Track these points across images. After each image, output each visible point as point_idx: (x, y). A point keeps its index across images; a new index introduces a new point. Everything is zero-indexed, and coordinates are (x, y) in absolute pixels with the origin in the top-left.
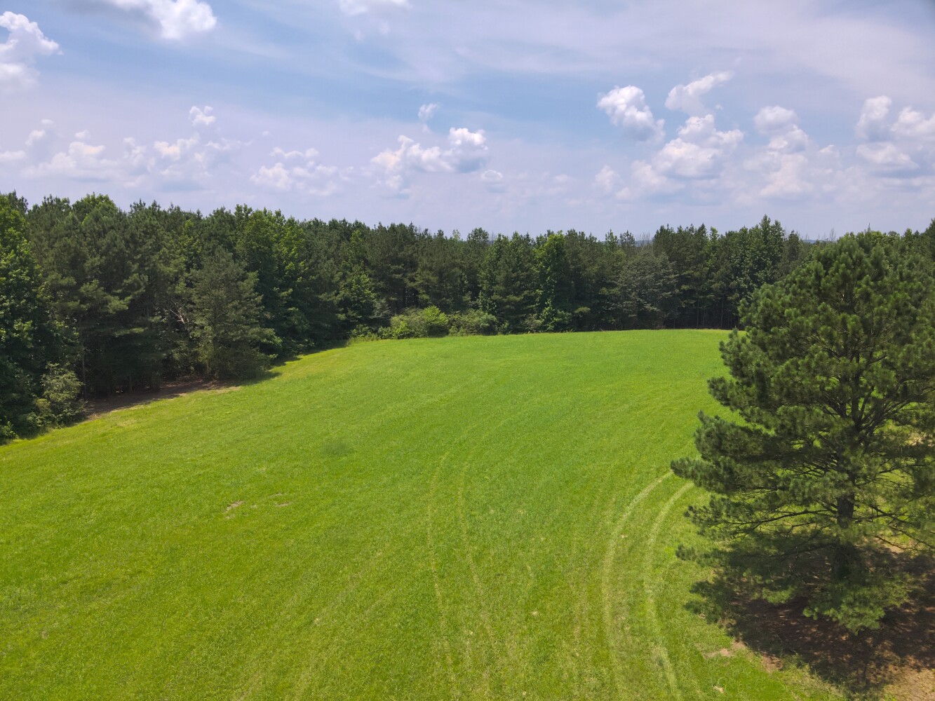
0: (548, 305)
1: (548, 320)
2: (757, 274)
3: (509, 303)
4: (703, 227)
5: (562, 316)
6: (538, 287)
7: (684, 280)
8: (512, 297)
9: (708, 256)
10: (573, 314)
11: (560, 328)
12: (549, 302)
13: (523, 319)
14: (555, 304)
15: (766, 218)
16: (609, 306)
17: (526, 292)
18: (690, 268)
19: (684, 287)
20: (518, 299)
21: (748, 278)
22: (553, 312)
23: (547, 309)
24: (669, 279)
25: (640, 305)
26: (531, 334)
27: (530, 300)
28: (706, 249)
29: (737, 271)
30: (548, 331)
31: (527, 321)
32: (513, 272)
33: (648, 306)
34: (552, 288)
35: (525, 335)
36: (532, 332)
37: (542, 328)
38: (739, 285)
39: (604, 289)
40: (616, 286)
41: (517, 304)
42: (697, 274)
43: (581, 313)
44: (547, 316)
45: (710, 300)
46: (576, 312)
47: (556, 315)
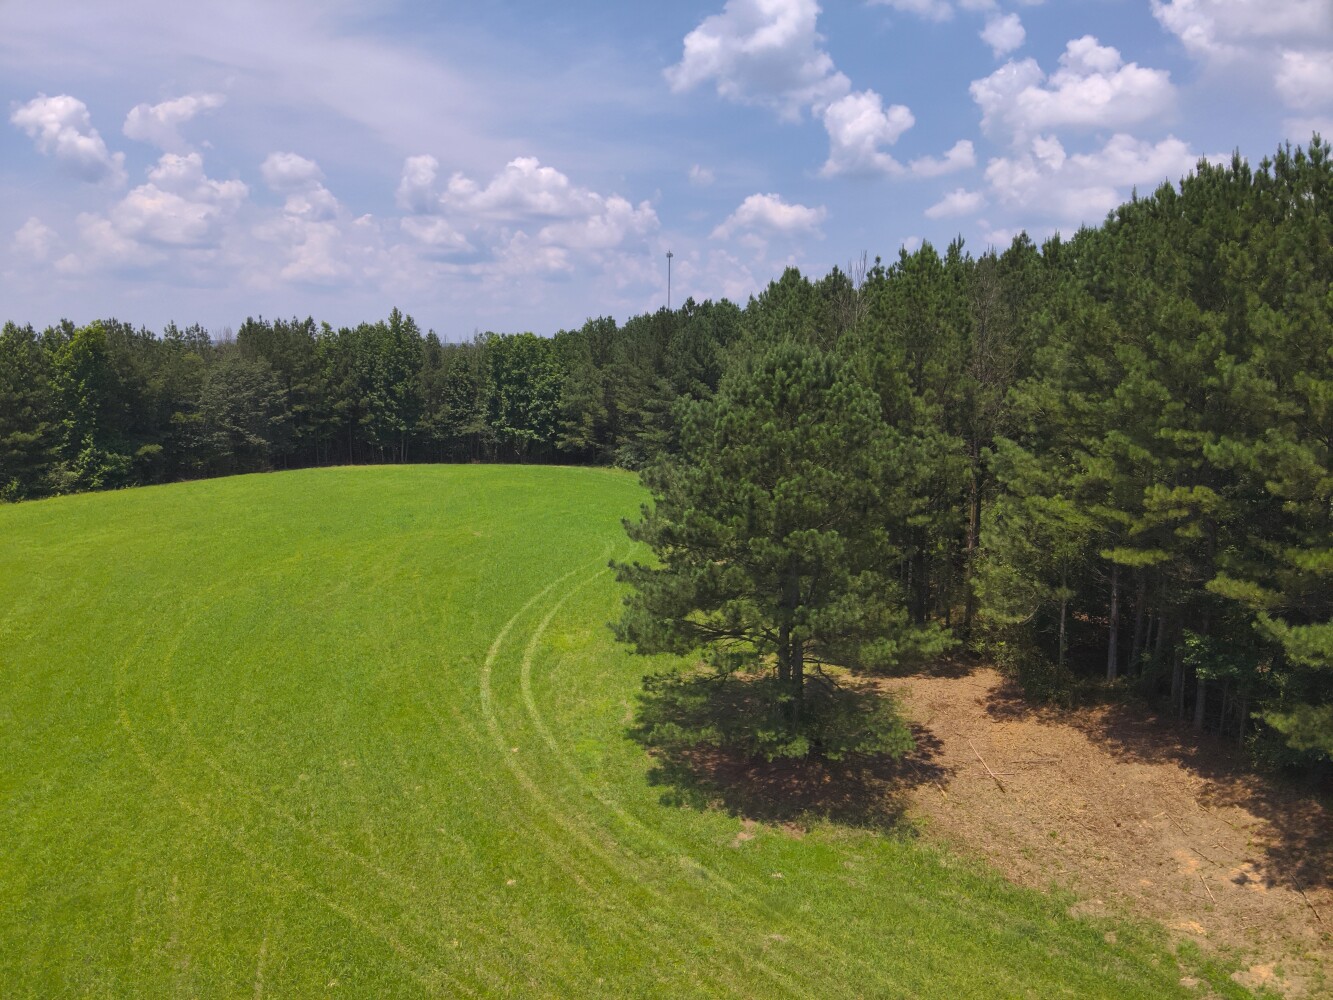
0: (88, 445)
1: (91, 470)
2: (394, 387)
3: (15, 445)
4: (310, 322)
5: (116, 462)
6: (64, 415)
7: (296, 398)
8: (20, 436)
9: (324, 363)
10: (134, 457)
11: (113, 482)
12: (89, 439)
13: (44, 472)
14: (99, 440)
15: (396, 310)
16: (190, 441)
17: (43, 425)
18: (303, 380)
19: (299, 408)
20: (31, 438)
21: (384, 393)
22: (98, 457)
23: (88, 451)
24: (277, 397)
25: (241, 437)
26: (63, 497)
27: (51, 438)
28: (320, 353)
29: (367, 384)
30: (92, 489)
31: (52, 475)
32: (16, 390)
33: (252, 438)
34: (92, 415)
35: (51, 500)
36: (63, 492)
37: (82, 485)
38: (372, 402)
39: (179, 414)
40: (197, 409)
41: (36, 447)
42: (313, 389)
43: (147, 454)
44: (88, 464)
45: (334, 424)
46: (140, 453)
47: (104, 461)
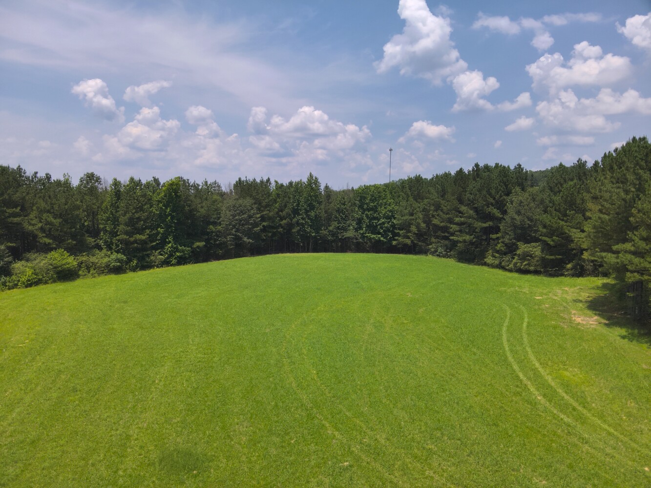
0: (170, 242)
1: (171, 256)
2: (309, 213)
3: (135, 241)
4: (268, 180)
5: (183, 251)
6: (159, 226)
7: (263, 219)
8: (138, 237)
9: (275, 201)
10: (192, 248)
11: (182, 261)
12: (170, 239)
13: (148, 256)
14: (176, 239)
15: (311, 174)
16: (215, 240)
17: (148, 231)
18: (266, 209)
19: (265, 224)
20: (143, 237)
21: (305, 216)
22: (175, 248)
23: (170, 245)
24: (257, 218)
25: (239, 238)
26: (158, 269)
27: (152, 238)
28: (273, 196)
29: (296, 212)
30: (172, 265)
31: (152, 258)
32: (136, 212)
33: (245, 239)
34: (172, 226)
35: (152, 271)
36: (158, 267)
37: (166, 263)
38: (298, 221)
39: (211, 227)
40: (220, 224)
41: (144, 242)
42: (271, 214)
43: (198, 247)
44: (170, 252)
45: (280, 233)
46: (195, 246)
47: (177, 250)
